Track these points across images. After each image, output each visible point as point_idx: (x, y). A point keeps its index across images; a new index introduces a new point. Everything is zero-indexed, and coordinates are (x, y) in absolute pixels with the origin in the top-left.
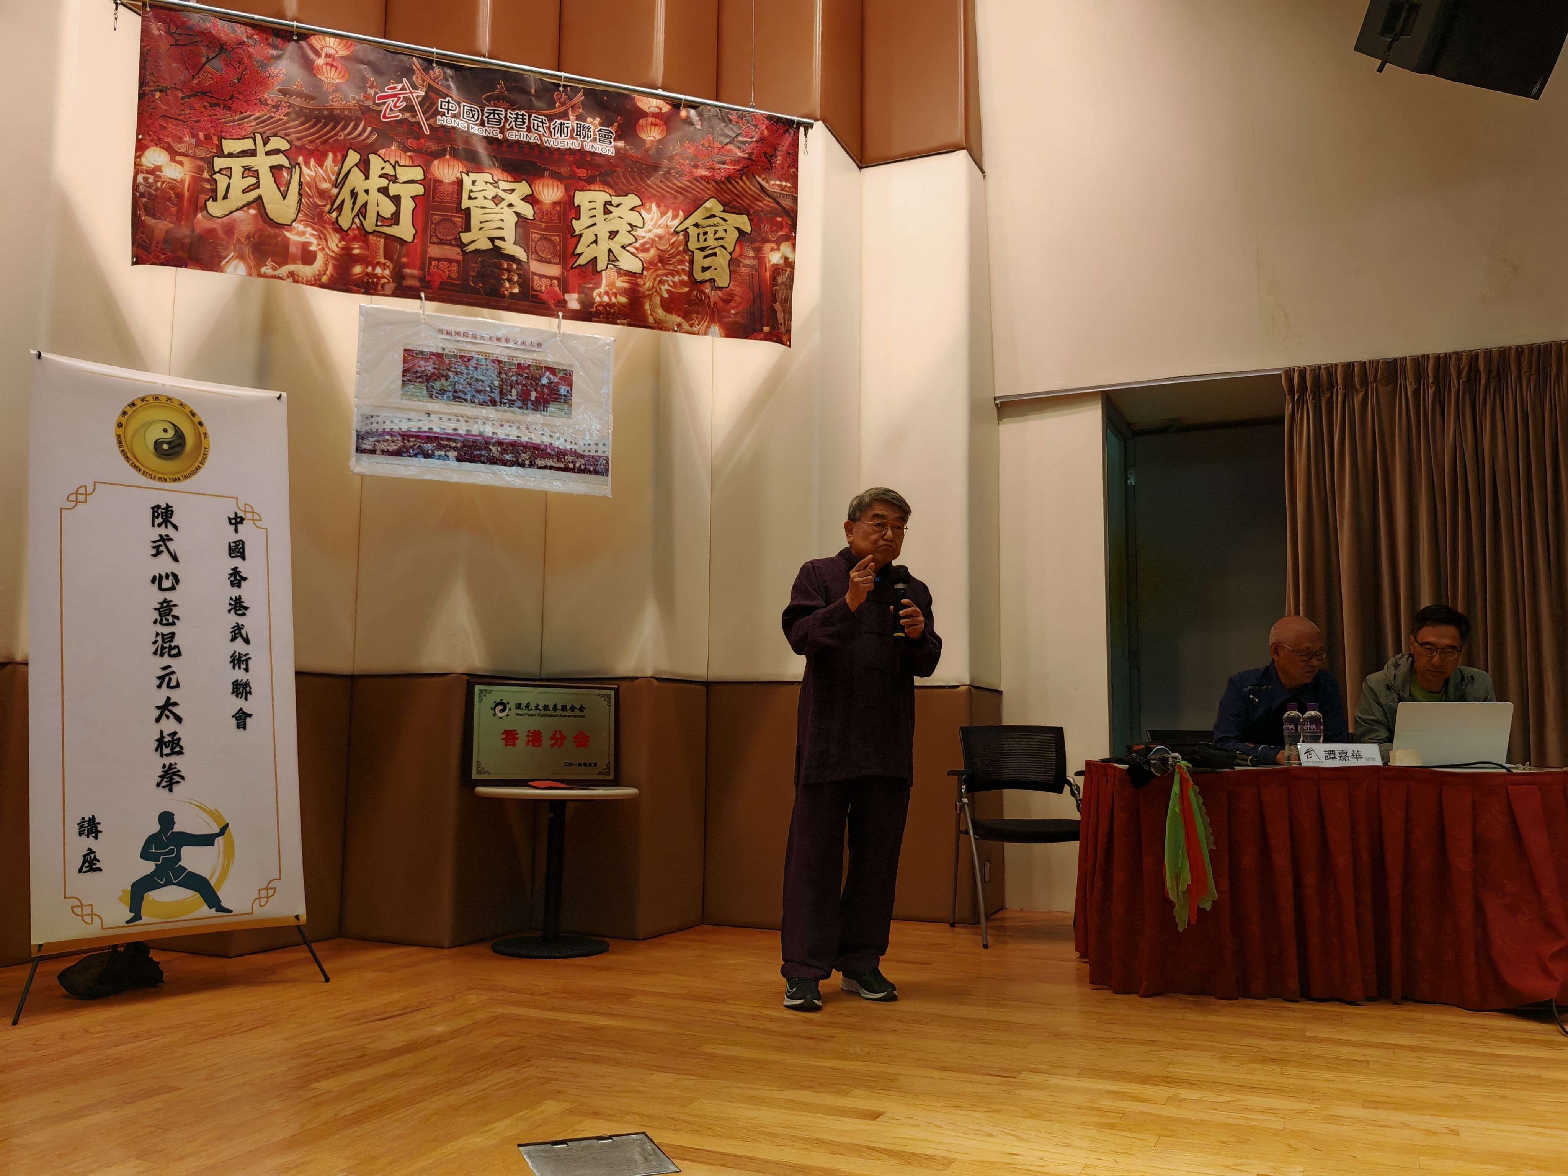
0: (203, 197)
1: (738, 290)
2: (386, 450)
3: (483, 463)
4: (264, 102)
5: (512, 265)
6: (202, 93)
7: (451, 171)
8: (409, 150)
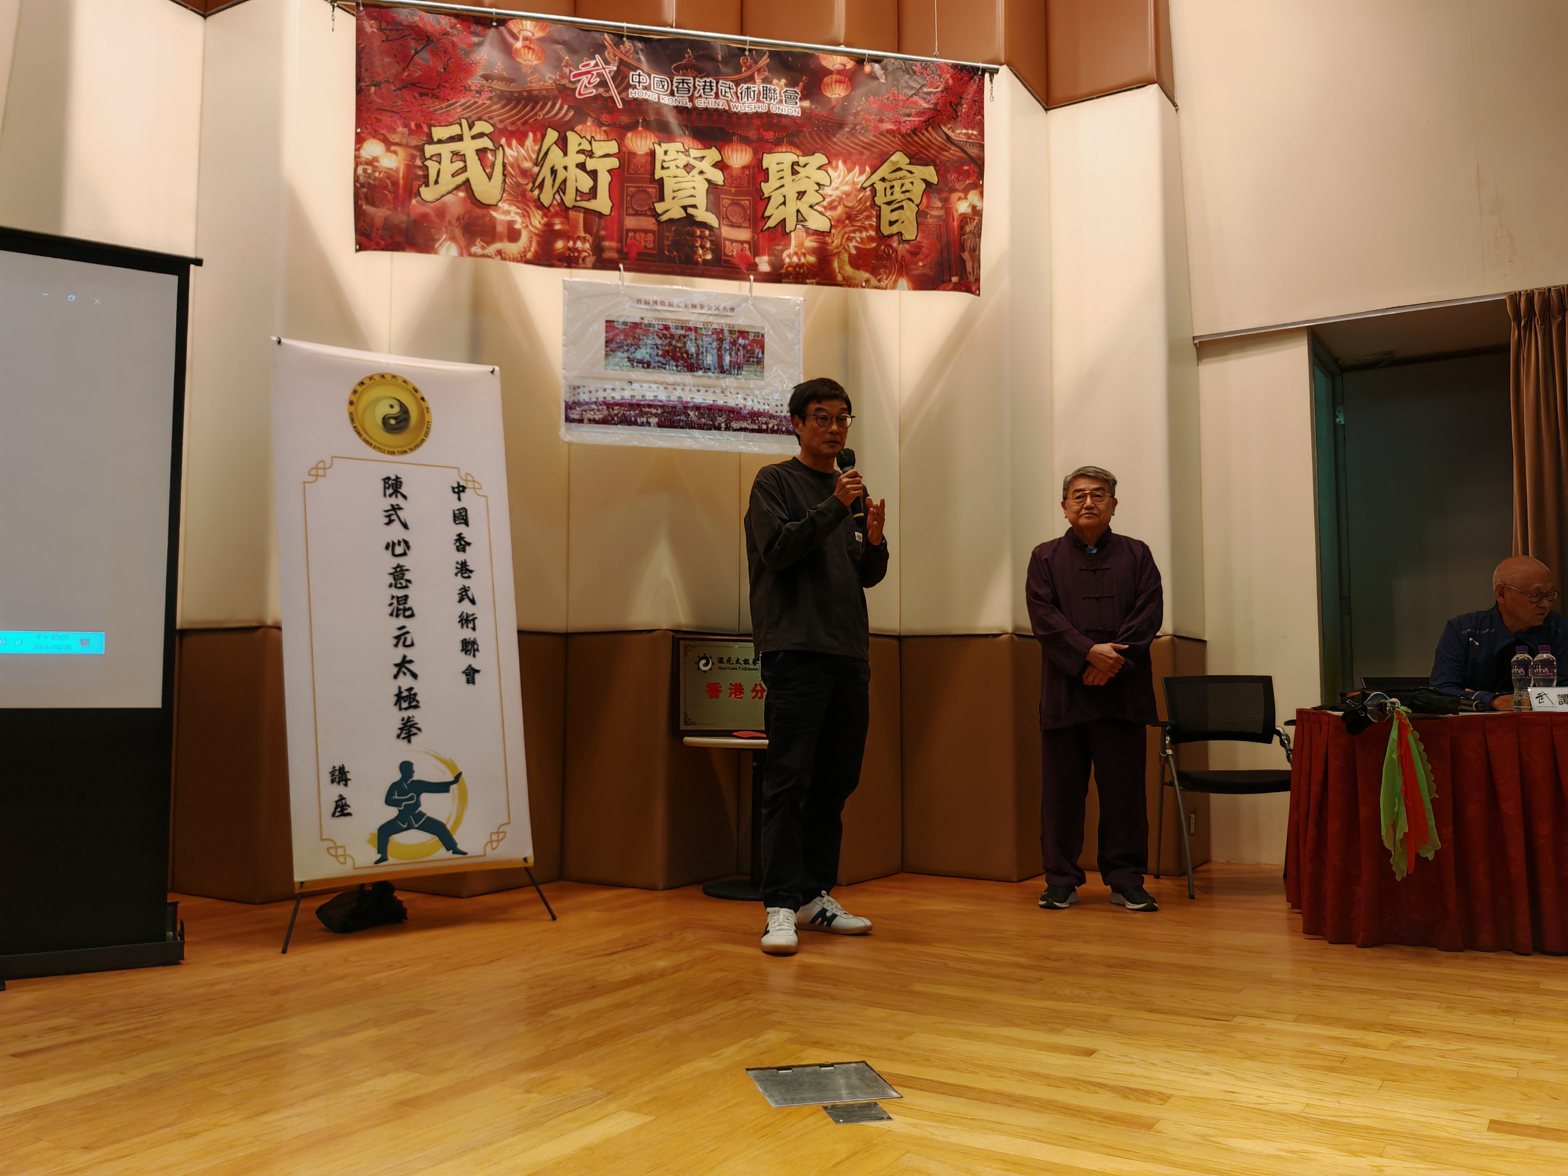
0: (416, 183)
1: (925, 243)
2: (592, 419)
3: (682, 427)
4: (467, 89)
5: (704, 232)
6: (411, 85)
7: (643, 143)
8: (604, 125)
